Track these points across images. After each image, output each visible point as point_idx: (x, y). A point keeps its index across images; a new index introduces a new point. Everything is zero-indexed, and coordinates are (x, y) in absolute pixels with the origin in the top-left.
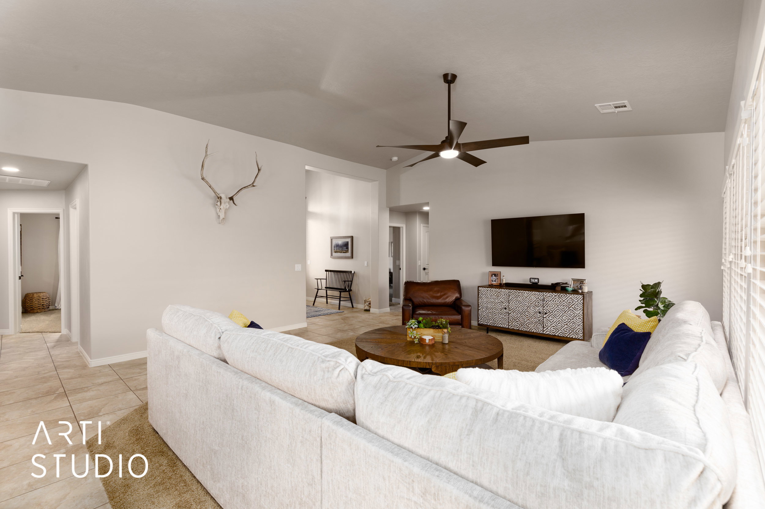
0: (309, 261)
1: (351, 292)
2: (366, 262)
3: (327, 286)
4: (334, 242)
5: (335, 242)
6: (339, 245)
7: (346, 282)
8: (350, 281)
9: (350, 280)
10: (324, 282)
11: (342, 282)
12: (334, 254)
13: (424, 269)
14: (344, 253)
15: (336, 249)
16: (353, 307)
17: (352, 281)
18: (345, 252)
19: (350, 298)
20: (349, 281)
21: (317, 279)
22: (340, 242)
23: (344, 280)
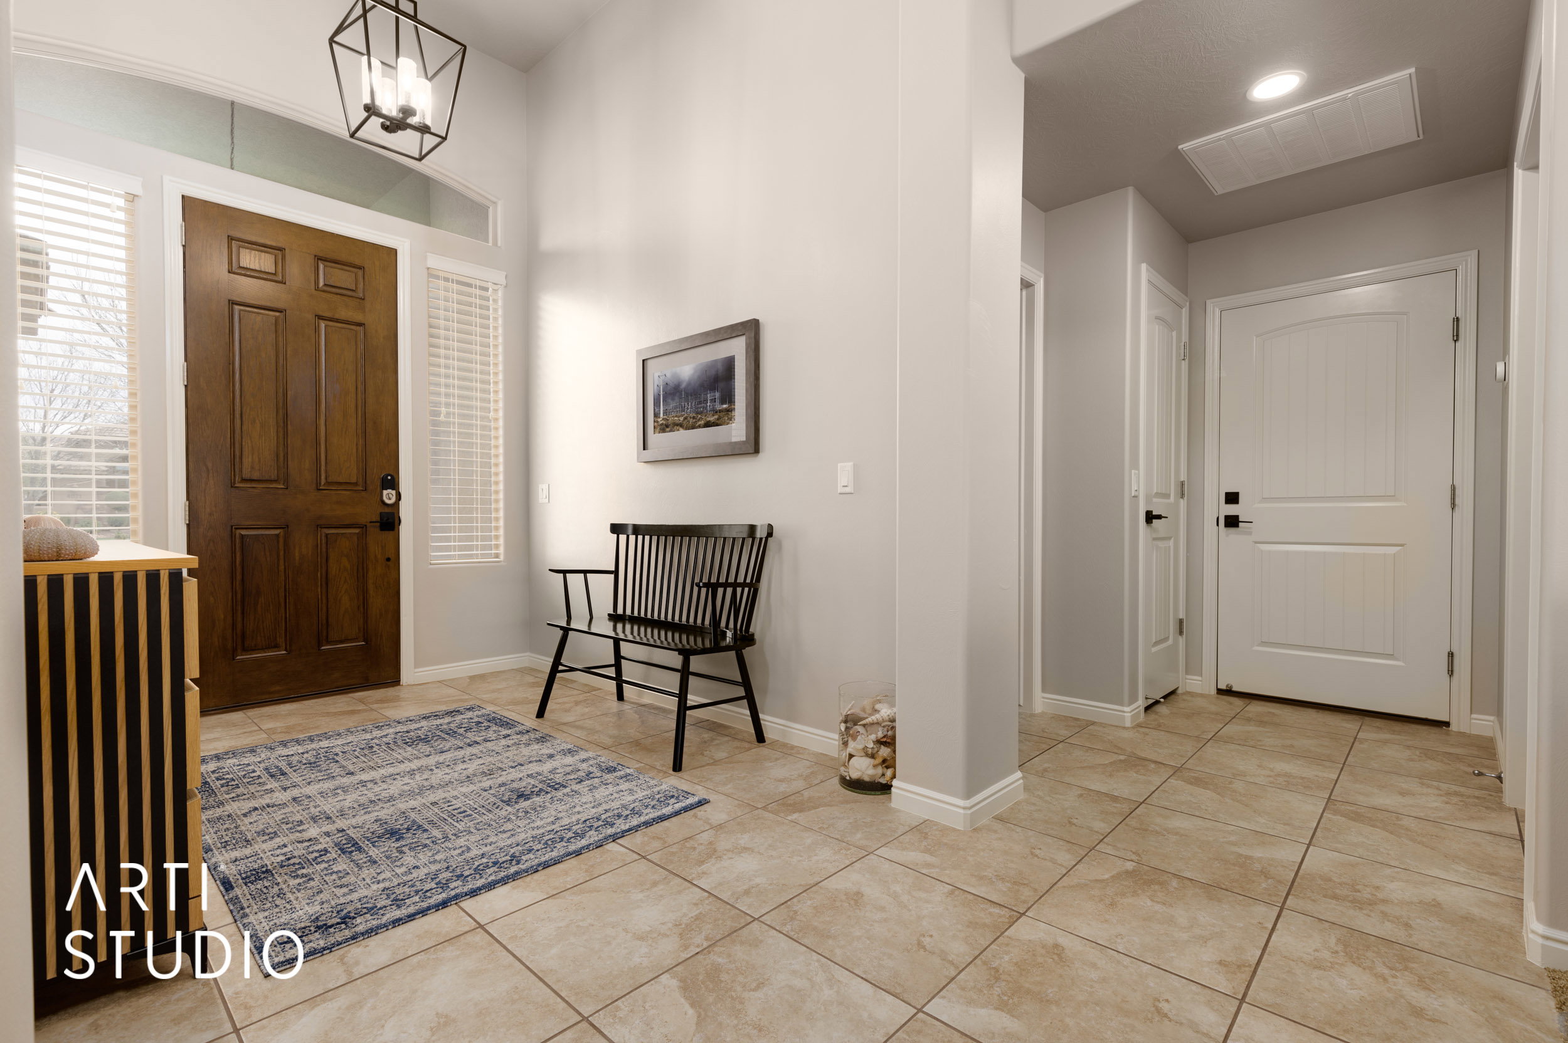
0: (545, 487)
1: (747, 652)
2: (849, 465)
3: (620, 611)
4: (656, 375)
5: (659, 374)
6: (683, 386)
7: (720, 591)
8: (744, 585)
9: (741, 579)
10: (602, 586)
11: (696, 589)
12: (654, 438)
13: (1150, 517)
14: (708, 425)
15: (665, 413)
16: (760, 738)
17: (754, 587)
18: (712, 419)
19: (746, 683)
20: (735, 585)
21: (564, 572)
22: (687, 368)
23: (705, 580)
